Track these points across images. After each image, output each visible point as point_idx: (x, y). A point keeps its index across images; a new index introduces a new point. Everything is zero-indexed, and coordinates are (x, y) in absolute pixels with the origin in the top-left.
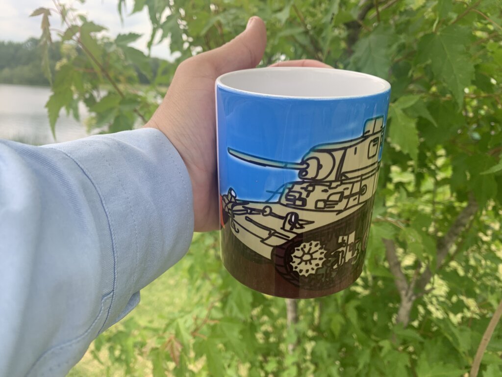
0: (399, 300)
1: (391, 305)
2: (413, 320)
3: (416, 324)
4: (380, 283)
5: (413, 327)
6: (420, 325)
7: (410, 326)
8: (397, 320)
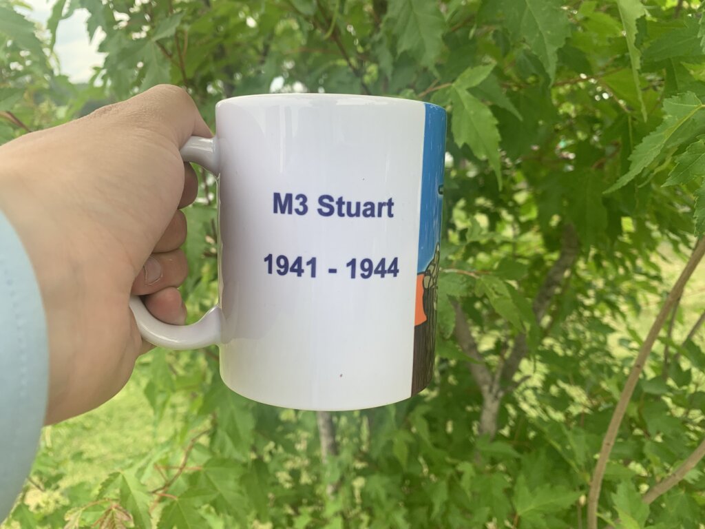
0: (480, 400)
1: (469, 409)
2: (503, 427)
3: (506, 432)
4: (451, 379)
5: (502, 437)
6: (512, 432)
7: (499, 437)
8: (480, 430)
